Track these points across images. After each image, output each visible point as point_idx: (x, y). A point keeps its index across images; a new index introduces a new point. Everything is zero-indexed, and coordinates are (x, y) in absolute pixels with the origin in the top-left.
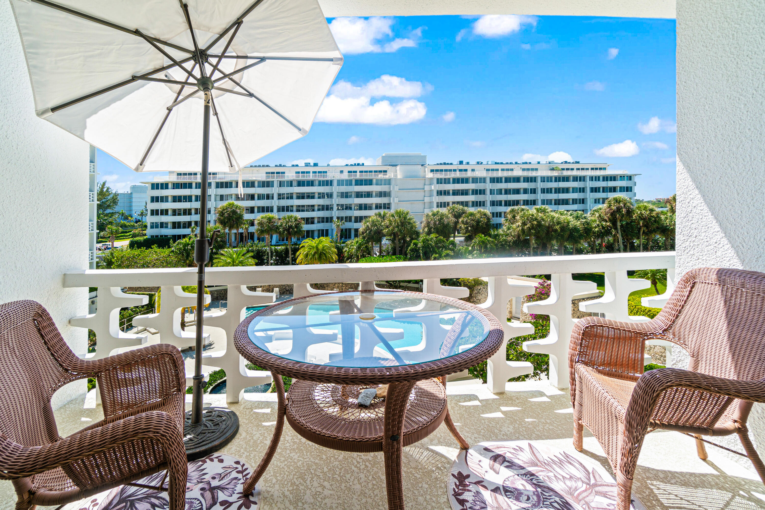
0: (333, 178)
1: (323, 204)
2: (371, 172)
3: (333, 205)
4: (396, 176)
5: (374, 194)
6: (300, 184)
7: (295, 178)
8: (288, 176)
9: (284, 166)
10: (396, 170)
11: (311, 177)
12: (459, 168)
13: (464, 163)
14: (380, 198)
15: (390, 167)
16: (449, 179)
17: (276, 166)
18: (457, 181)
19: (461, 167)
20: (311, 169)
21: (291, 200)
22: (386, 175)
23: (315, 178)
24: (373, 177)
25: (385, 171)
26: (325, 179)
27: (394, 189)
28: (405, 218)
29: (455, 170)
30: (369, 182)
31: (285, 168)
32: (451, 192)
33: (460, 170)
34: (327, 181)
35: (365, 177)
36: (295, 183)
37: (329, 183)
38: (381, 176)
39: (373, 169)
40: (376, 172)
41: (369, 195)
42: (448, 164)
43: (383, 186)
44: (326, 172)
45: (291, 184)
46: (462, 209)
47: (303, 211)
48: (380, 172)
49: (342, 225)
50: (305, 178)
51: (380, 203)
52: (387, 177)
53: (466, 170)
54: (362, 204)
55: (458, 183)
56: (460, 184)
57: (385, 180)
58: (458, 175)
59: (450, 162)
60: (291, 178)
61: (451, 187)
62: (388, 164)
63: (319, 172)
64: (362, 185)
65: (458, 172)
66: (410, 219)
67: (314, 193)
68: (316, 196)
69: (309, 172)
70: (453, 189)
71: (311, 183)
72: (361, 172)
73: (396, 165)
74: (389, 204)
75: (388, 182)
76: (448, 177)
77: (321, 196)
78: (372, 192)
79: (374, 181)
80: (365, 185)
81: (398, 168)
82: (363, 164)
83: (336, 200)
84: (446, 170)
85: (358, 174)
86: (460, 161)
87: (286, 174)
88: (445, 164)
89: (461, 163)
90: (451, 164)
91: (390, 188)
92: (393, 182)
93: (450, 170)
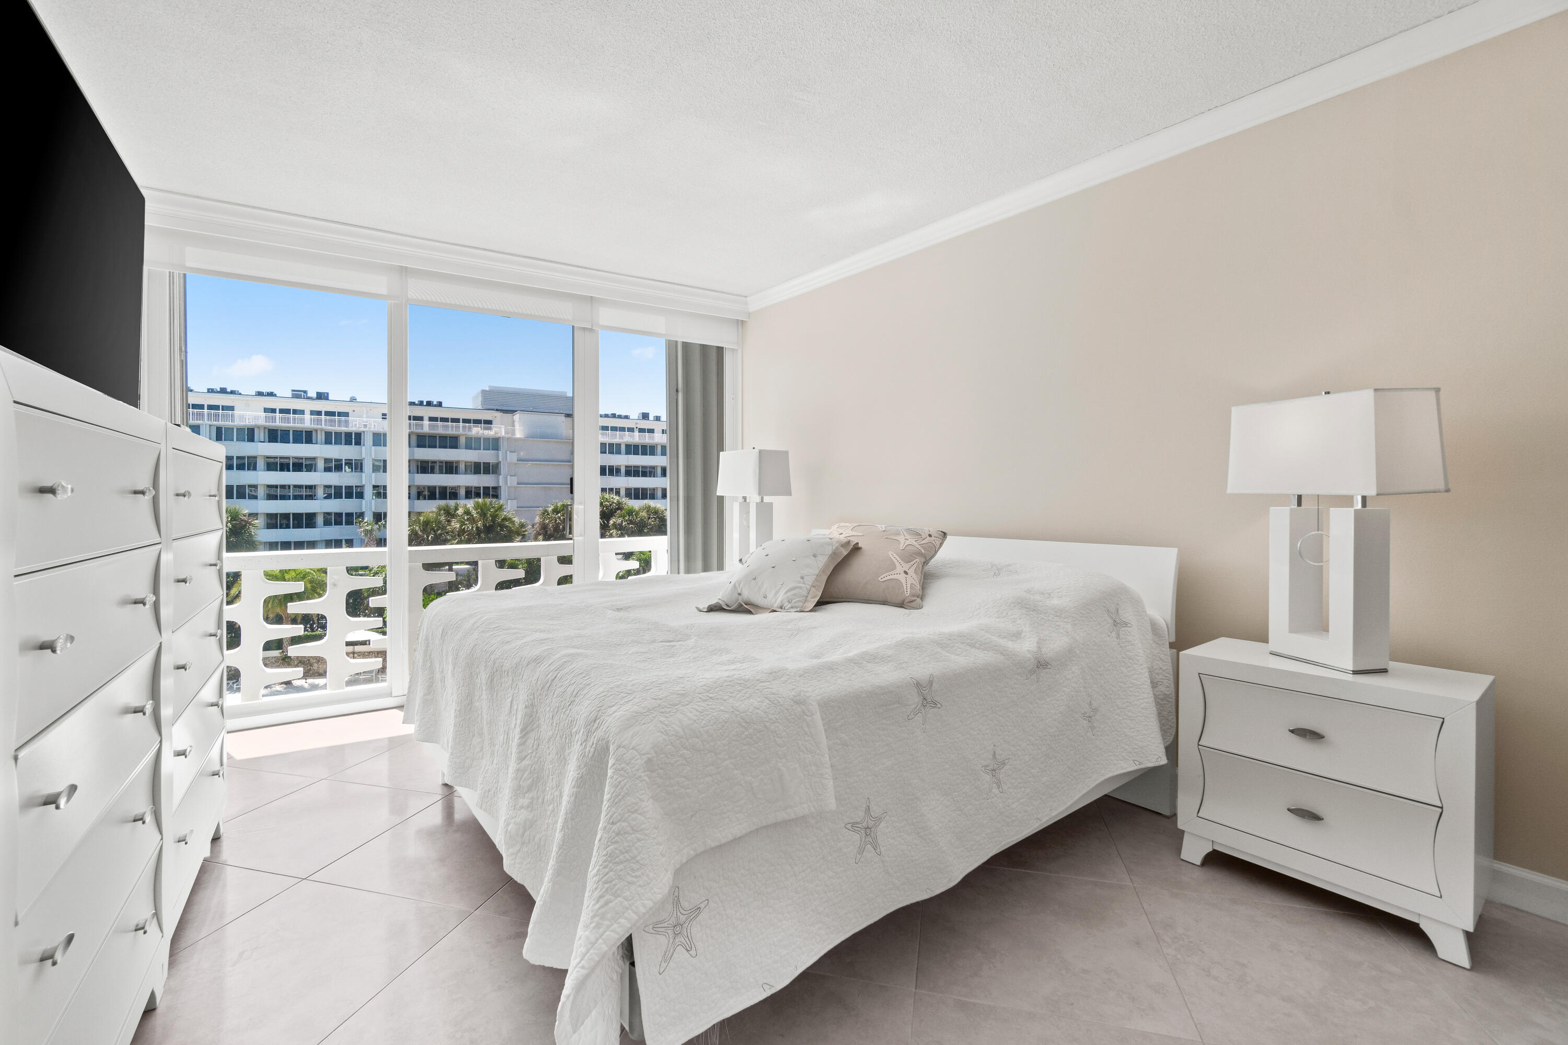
0: (362, 429)
1: (338, 484)
2: (456, 420)
3: (362, 487)
4: (513, 432)
5: (462, 467)
6: (274, 436)
7: (262, 422)
8: (242, 417)
9: (232, 392)
10: (514, 421)
11: (307, 422)
12: (639, 427)
13: (651, 418)
14: (476, 476)
15: (499, 414)
16: (619, 445)
17: (211, 391)
18: (633, 449)
19: (645, 424)
20: (307, 406)
21: (252, 473)
22: (490, 429)
23: (319, 427)
24: (461, 431)
25: (489, 422)
26: (343, 429)
27: (507, 458)
28: (494, 517)
29: (631, 430)
30: (451, 442)
31: (232, 396)
32: (623, 470)
33: (641, 430)
34: (348, 435)
35: (441, 429)
36: (260, 435)
37: (354, 439)
38: (476, 431)
39: (461, 416)
40: (466, 421)
41: (450, 468)
42: (620, 417)
43: (482, 451)
44: (346, 414)
45: (249, 434)
46: (618, 501)
47: (283, 497)
48: (477, 422)
49: (379, 529)
50: (291, 425)
51: (477, 485)
52: (490, 433)
53: (651, 431)
54: (435, 487)
55: (636, 453)
56: (640, 457)
57: (487, 440)
58: (636, 438)
59: (623, 414)
60: (248, 422)
61: (622, 460)
62: (499, 408)
63: (328, 413)
64: (435, 447)
65: (636, 433)
66: (505, 519)
67: (314, 459)
68: (321, 465)
69: (302, 412)
70: (627, 464)
71: (307, 437)
72: (432, 419)
73: (513, 412)
74: (496, 489)
75: (494, 444)
76: (616, 440)
77: (335, 466)
78: (458, 462)
79: (462, 441)
80: (440, 447)
81: (517, 417)
82: (440, 404)
83: (371, 477)
84: (614, 429)
85: (426, 423)
86: (643, 414)
87: (236, 412)
88: (614, 416)
89: (645, 416)
90: (627, 417)
91: (498, 456)
92: (503, 445)
93: (622, 429)
